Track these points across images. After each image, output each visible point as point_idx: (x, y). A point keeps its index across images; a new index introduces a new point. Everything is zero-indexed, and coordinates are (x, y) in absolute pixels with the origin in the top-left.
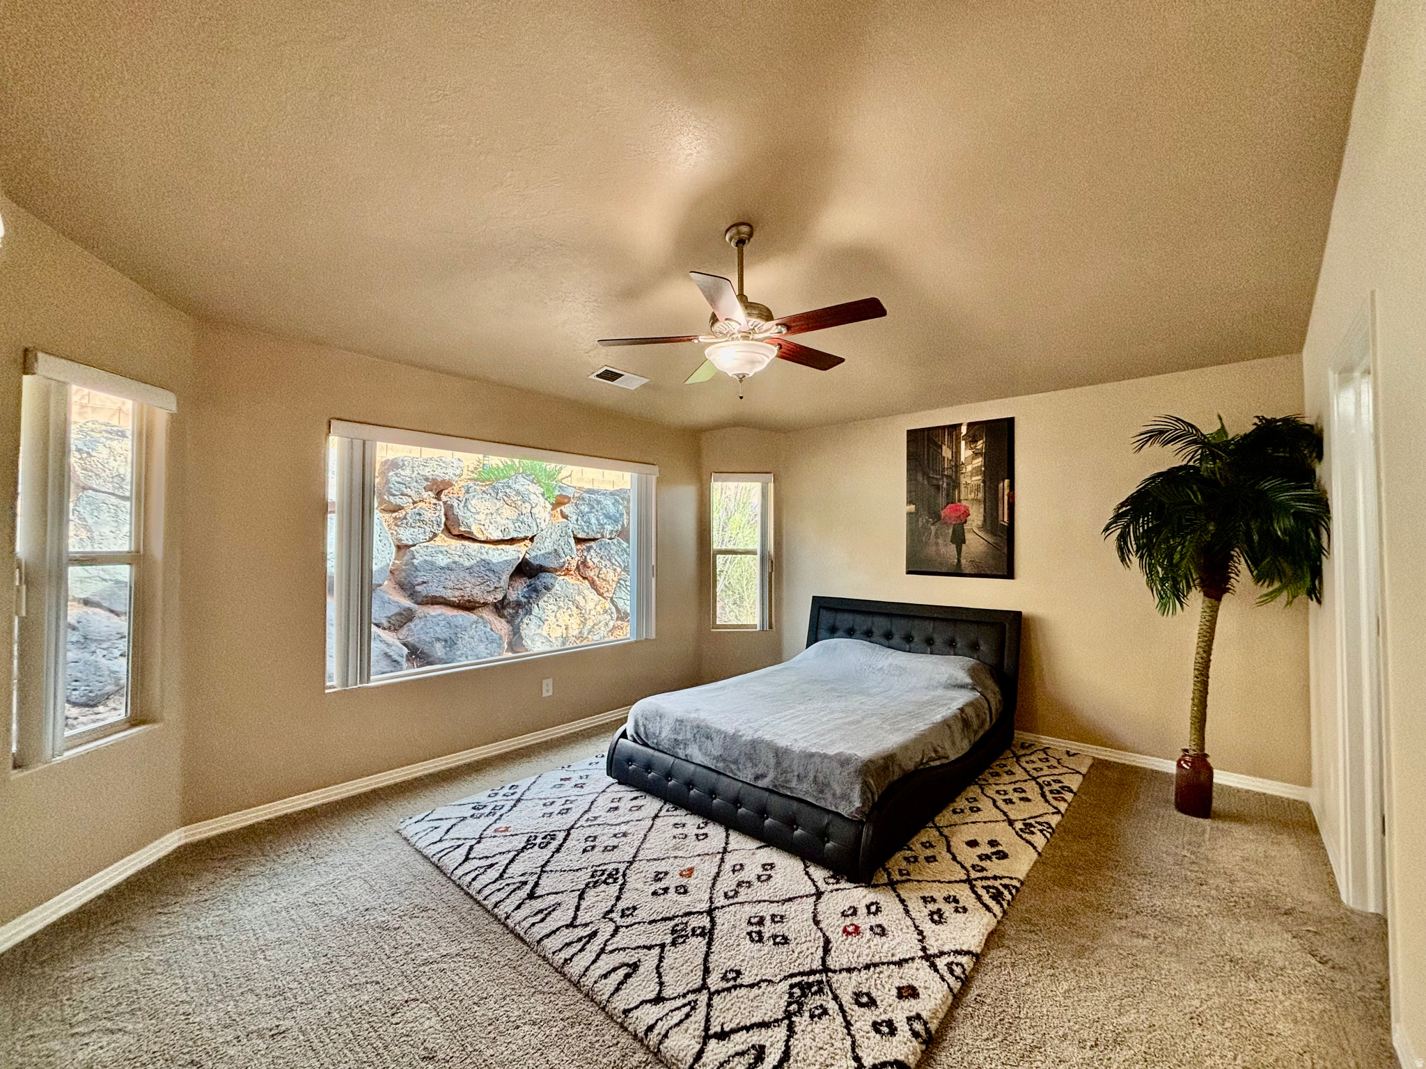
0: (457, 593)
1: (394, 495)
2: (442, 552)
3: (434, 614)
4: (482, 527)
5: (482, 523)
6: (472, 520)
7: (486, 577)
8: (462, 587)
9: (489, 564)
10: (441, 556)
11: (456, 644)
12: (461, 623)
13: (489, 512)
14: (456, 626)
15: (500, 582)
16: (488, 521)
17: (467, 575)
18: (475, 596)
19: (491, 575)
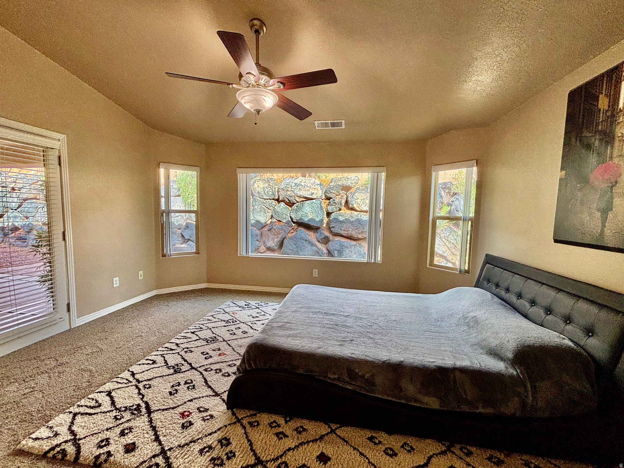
0: (346, 232)
1: (328, 193)
2: (341, 215)
3: (336, 240)
4: (358, 205)
5: (359, 203)
6: (354, 202)
7: (358, 227)
8: (347, 230)
9: (360, 221)
10: (341, 217)
11: (342, 253)
12: (346, 245)
13: (363, 198)
14: (343, 246)
15: (364, 229)
16: (362, 202)
17: (350, 225)
18: (353, 234)
19: (360, 226)
